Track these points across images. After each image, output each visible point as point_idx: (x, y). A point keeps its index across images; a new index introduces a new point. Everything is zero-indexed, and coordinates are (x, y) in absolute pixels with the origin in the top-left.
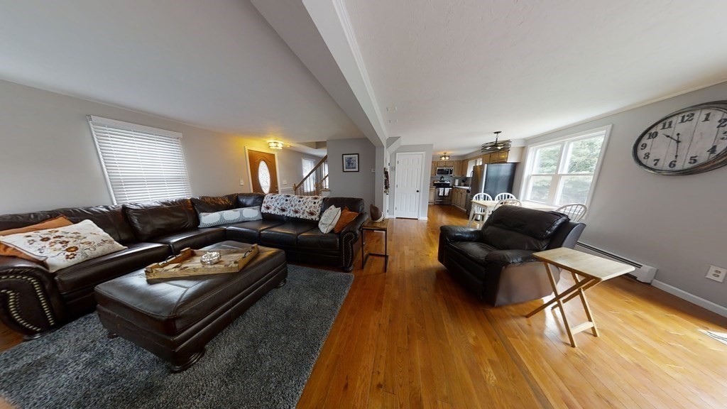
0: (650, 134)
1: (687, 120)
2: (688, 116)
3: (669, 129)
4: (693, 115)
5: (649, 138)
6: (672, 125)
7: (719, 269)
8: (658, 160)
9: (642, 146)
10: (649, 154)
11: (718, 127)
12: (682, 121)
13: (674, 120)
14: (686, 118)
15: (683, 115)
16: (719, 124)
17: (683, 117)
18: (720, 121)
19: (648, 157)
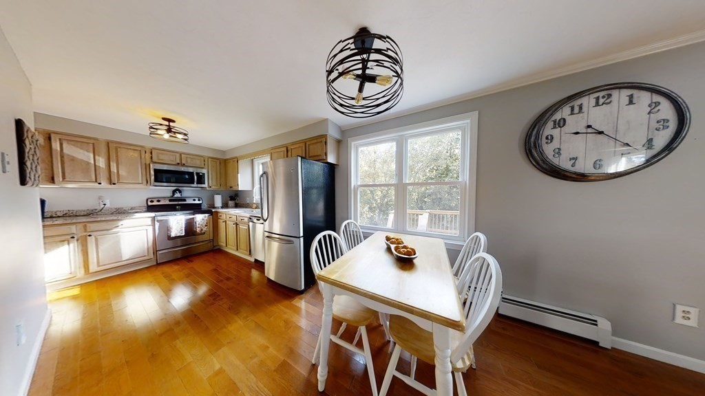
0: (555, 121)
1: (603, 104)
2: (603, 97)
3: (581, 115)
4: (610, 96)
5: (554, 128)
6: (585, 109)
7: (687, 309)
8: (576, 159)
9: (547, 138)
10: (559, 149)
11: (649, 113)
12: (597, 104)
13: (584, 101)
14: (601, 101)
15: (596, 95)
16: (649, 109)
17: (598, 99)
18: (650, 106)
19: (559, 153)
